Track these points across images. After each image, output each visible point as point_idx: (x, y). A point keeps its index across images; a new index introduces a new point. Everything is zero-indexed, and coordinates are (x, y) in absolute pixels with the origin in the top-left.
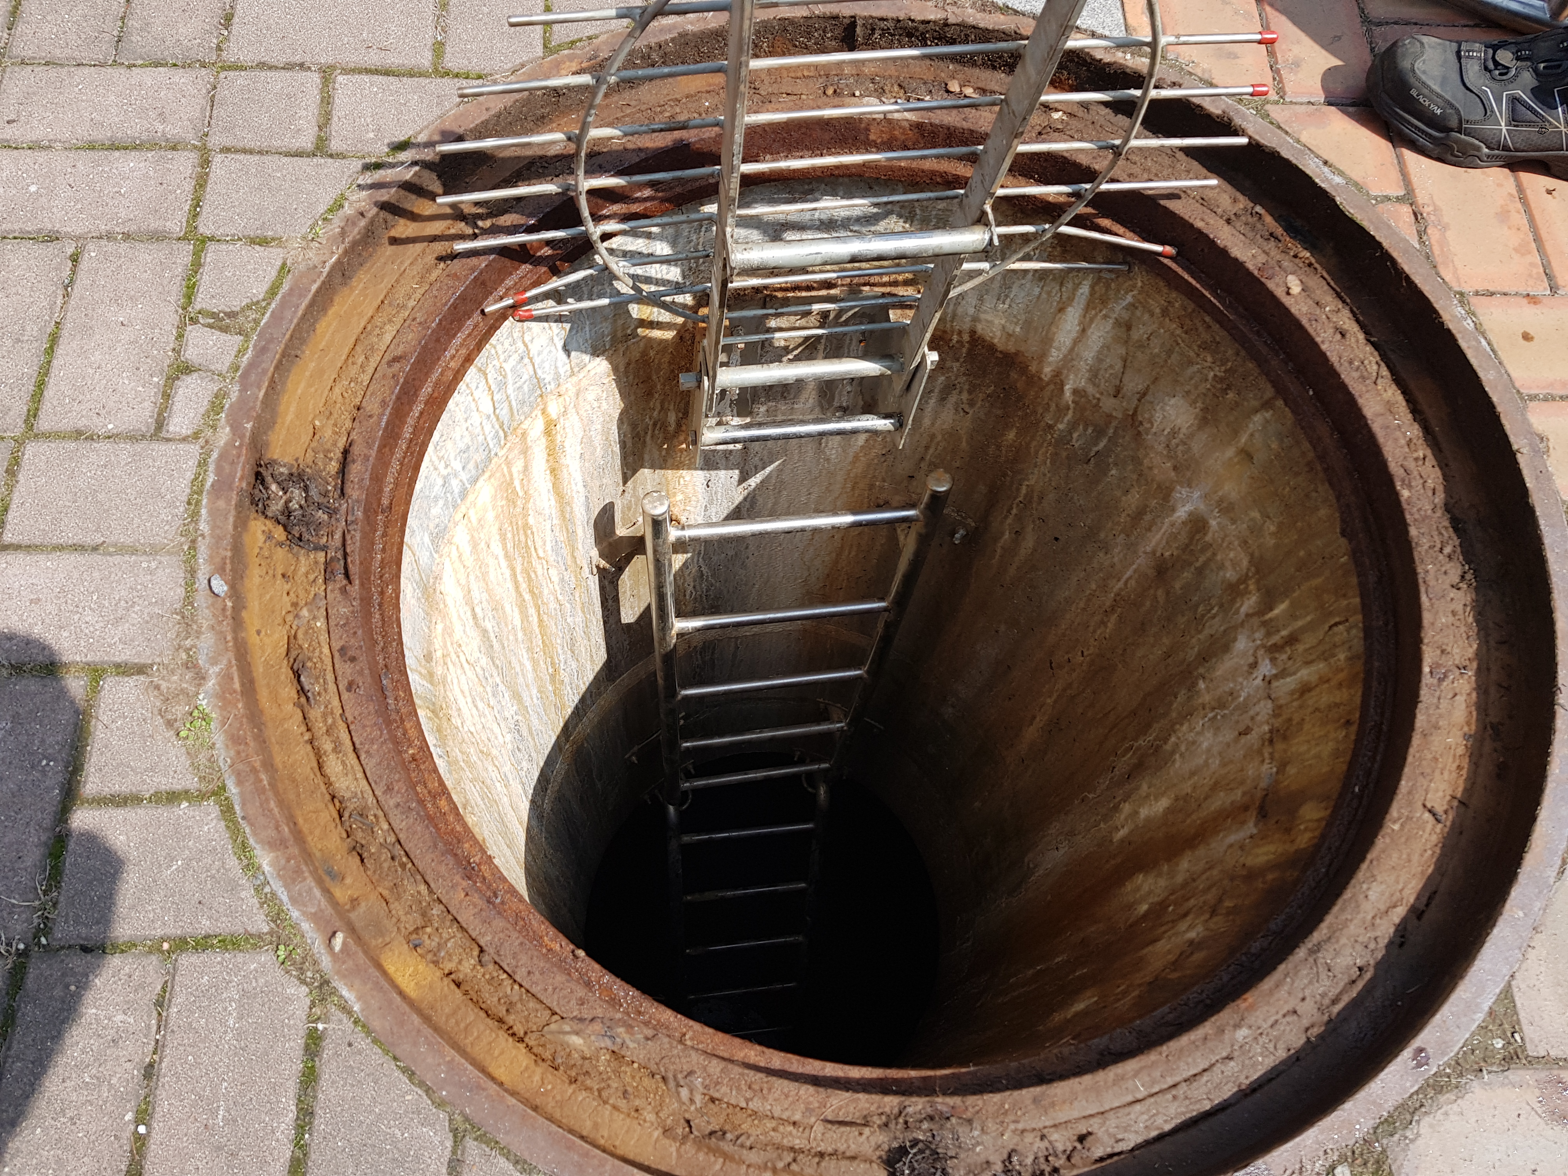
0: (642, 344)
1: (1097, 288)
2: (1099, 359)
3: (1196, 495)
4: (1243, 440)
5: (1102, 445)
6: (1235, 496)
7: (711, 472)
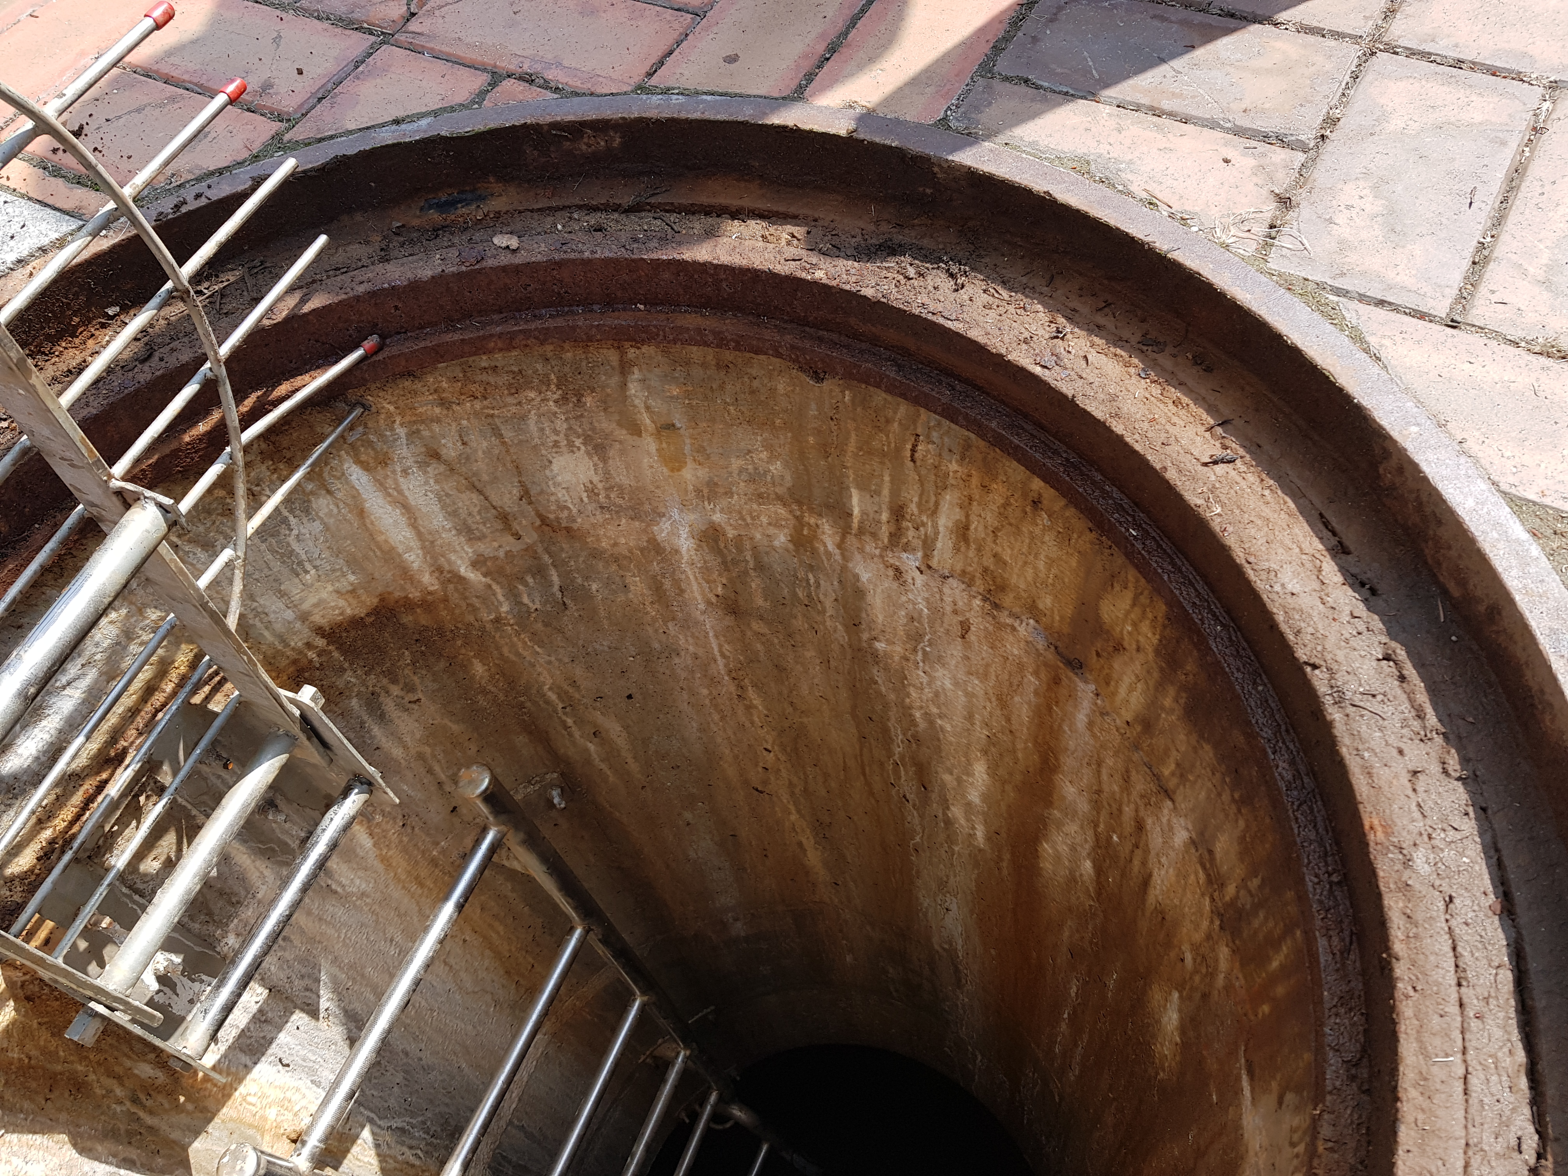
1: (363, 458)
2: (453, 514)
3: (675, 514)
4: (648, 421)
5: (555, 579)
6: (703, 473)
7: (270, 1051)
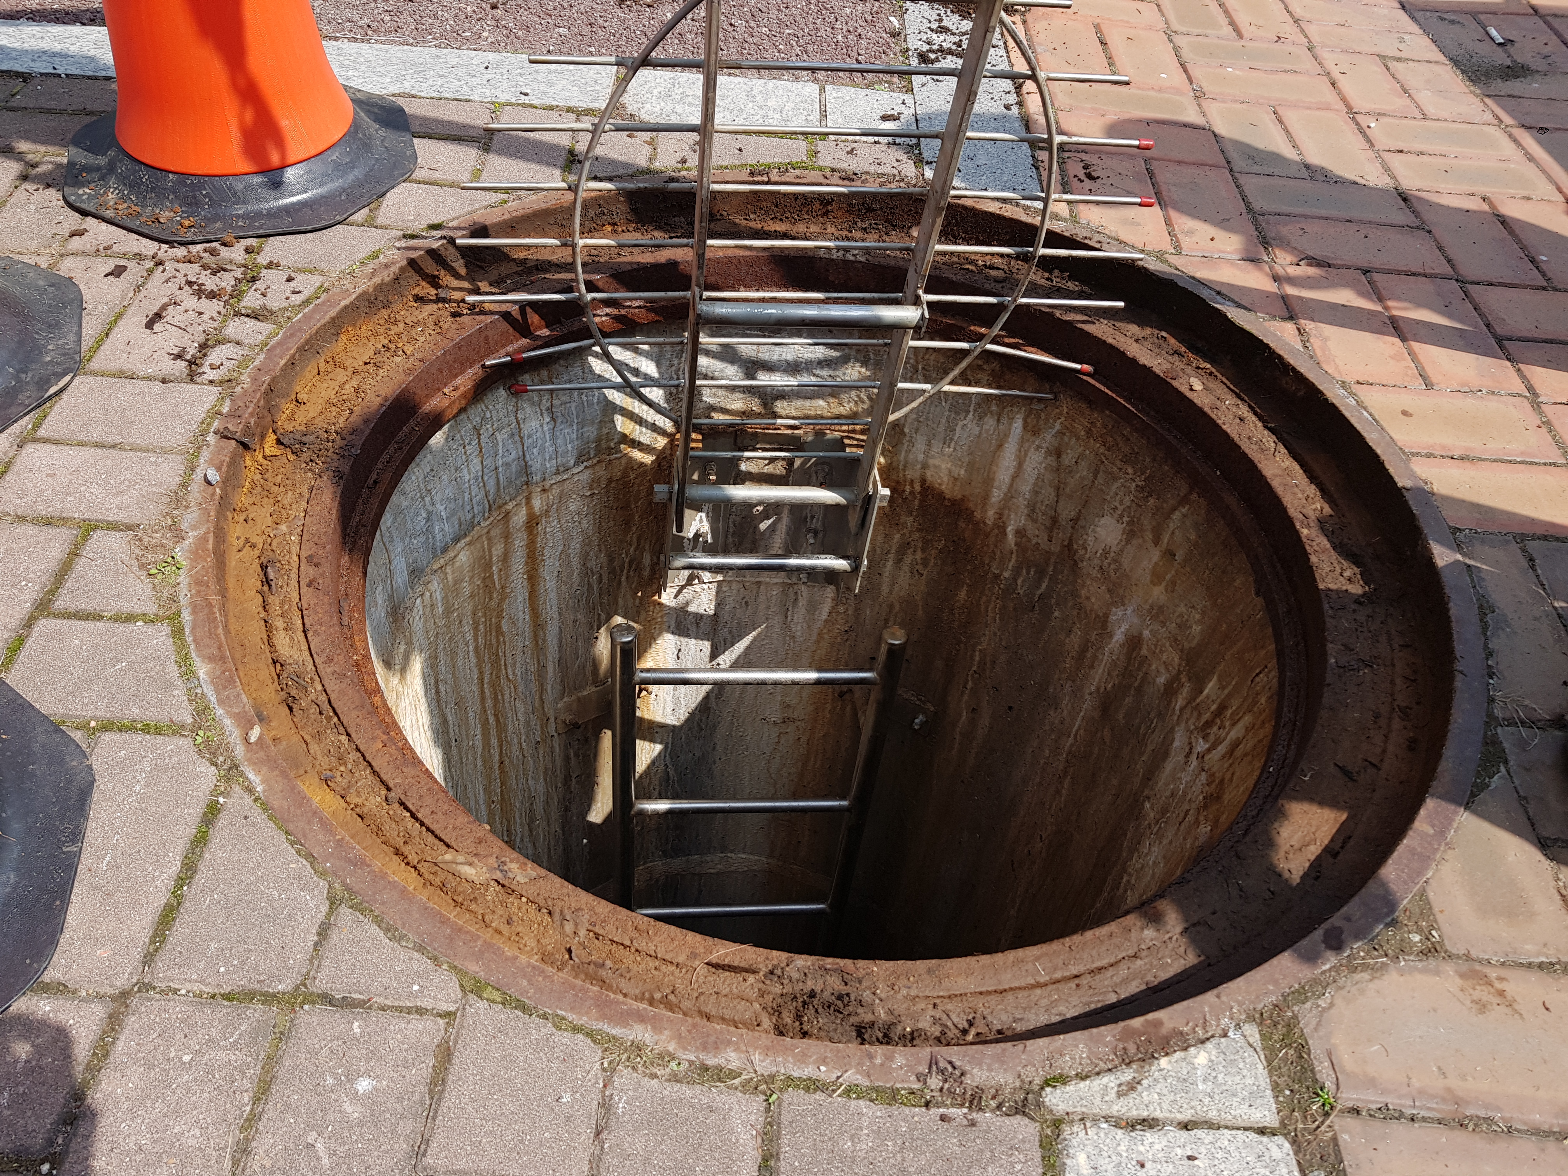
0: (623, 461)
1: (1029, 420)
2: (1036, 493)
3: (1130, 610)
4: (1166, 541)
5: (1044, 586)
6: (1163, 598)
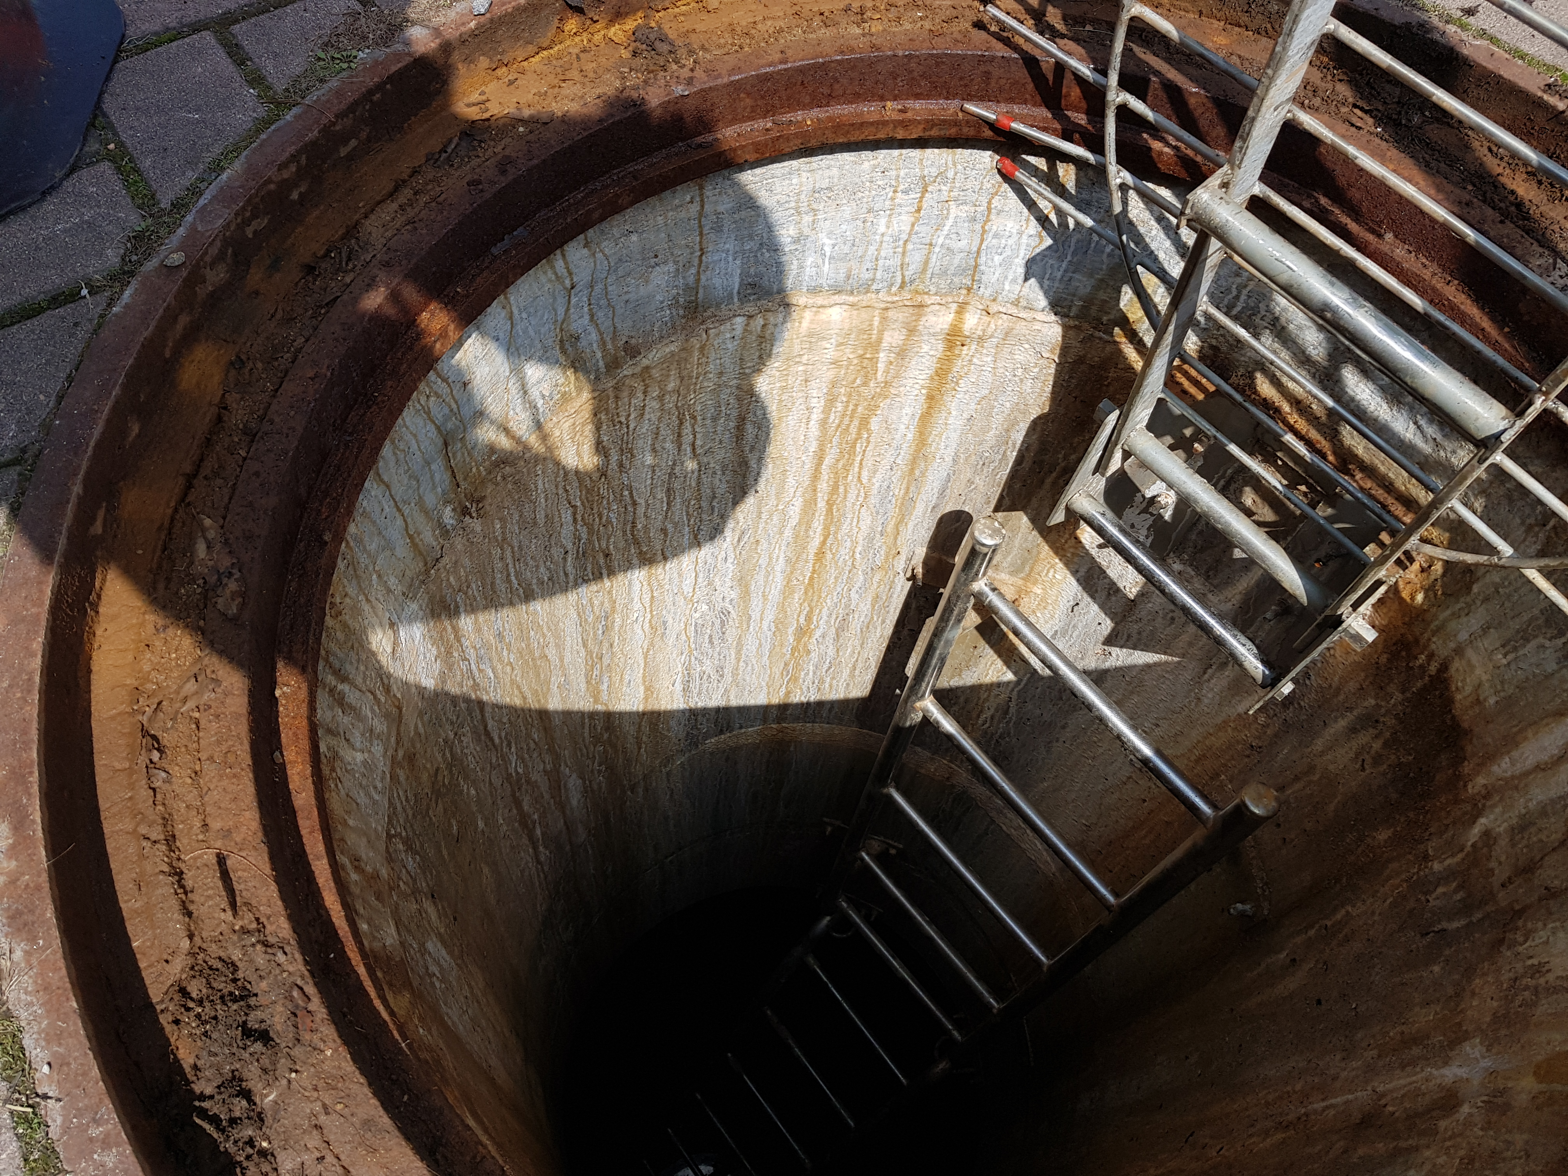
0: (1109, 348)
3: (1486, 1063)
5: (1456, 925)
6: (1522, 1100)
7: (1085, 595)
